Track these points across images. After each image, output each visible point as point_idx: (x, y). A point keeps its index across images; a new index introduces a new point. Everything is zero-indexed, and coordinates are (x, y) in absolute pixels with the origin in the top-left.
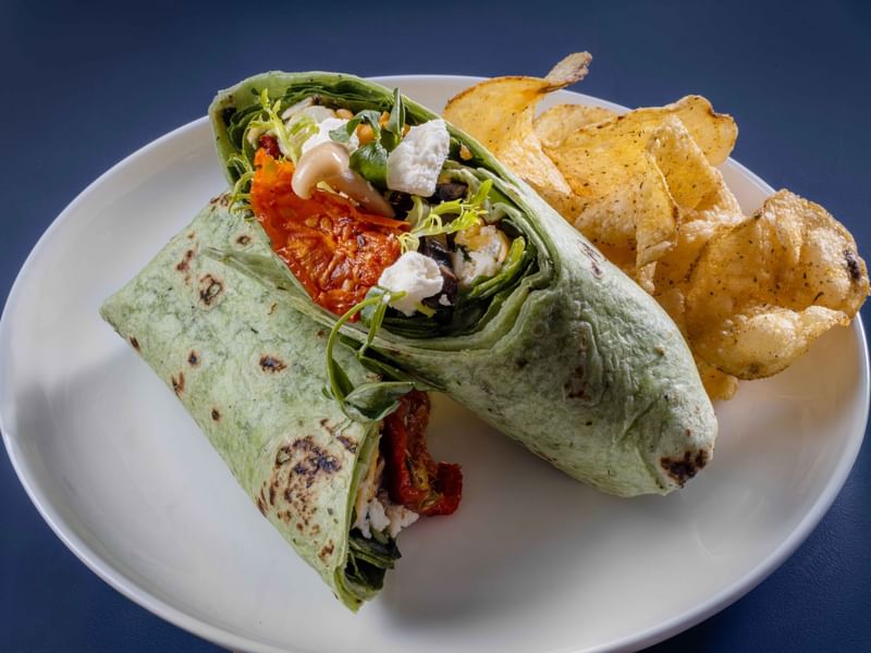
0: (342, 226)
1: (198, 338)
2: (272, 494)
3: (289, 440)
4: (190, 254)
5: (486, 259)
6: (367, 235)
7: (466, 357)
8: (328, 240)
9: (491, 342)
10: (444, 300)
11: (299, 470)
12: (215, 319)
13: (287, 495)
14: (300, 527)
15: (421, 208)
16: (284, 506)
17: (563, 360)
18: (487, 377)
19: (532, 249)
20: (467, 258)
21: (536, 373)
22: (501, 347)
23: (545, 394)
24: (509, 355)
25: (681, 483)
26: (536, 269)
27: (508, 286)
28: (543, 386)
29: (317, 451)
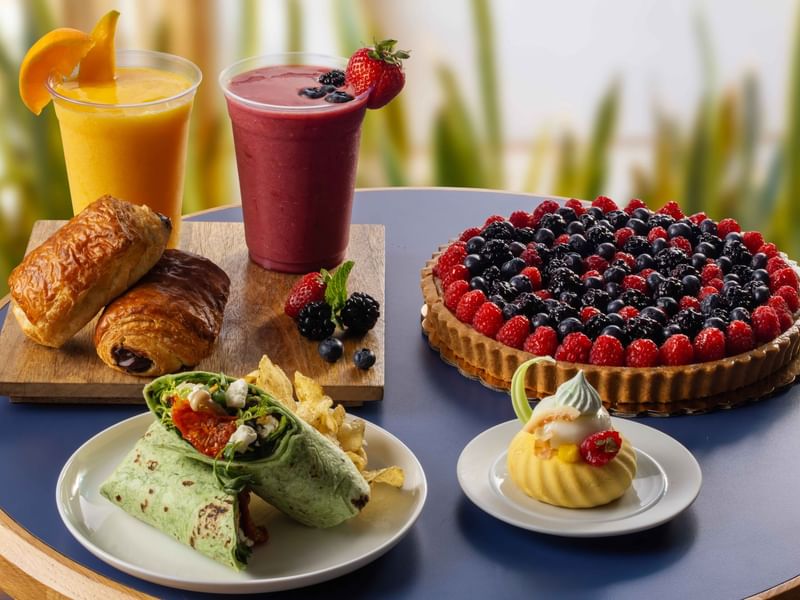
0: (210, 423)
1: (151, 483)
2: (199, 529)
3: (202, 506)
4: (139, 456)
5: (271, 427)
6: (222, 424)
7: (269, 464)
8: (206, 430)
9: (278, 458)
10: (257, 444)
11: (210, 516)
12: (157, 474)
13: (206, 527)
14: (214, 537)
15: (241, 412)
16: (206, 531)
17: (308, 462)
18: (278, 472)
19: (289, 420)
20: (263, 428)
21: (298, 468)
22: (283, 458)
23: (302, 477)
24: (286, 461)
25: (360, 509)
26: (291, 428)
27: (282, 435)
28: (301, 473)
29: (216, 507)
